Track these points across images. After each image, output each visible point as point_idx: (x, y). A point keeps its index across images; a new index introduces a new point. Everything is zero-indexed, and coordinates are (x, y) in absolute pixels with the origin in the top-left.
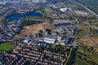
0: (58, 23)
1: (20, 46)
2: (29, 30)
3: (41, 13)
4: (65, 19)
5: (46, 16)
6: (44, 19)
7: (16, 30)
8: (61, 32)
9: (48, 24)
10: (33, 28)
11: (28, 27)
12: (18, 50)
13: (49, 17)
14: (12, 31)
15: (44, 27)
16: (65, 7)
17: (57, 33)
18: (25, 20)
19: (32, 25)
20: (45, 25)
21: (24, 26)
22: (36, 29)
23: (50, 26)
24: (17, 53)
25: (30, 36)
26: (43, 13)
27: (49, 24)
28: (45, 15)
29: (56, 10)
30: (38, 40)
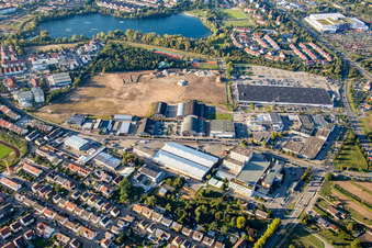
0: (265, 84)
1: (42, 159)
2: (115, 94)
3: (205, 21)
4: (313, 68)
5: (221, 41)
6: (209, 52)
7: (56, 86)
8: (261, 128)
9: (214, 79)
10: (139, 86)
11: (113, 80)
12: (21, 178)
13: (234, 48)
14: (38, 85)
15: (188, 90)
16: (336, 11)
17: (240, 131)
18: (114, 46)
19: (138, 74)
20: (200, 80)
21: (98, 70)
22: (148, 94)
23: (219, 91)
24: (15, 187)
25: (104, 124)
26: (212, 26)
27: (218, 79)
28: (221, 35)
29: (285, 21)
30: (131, 149)
